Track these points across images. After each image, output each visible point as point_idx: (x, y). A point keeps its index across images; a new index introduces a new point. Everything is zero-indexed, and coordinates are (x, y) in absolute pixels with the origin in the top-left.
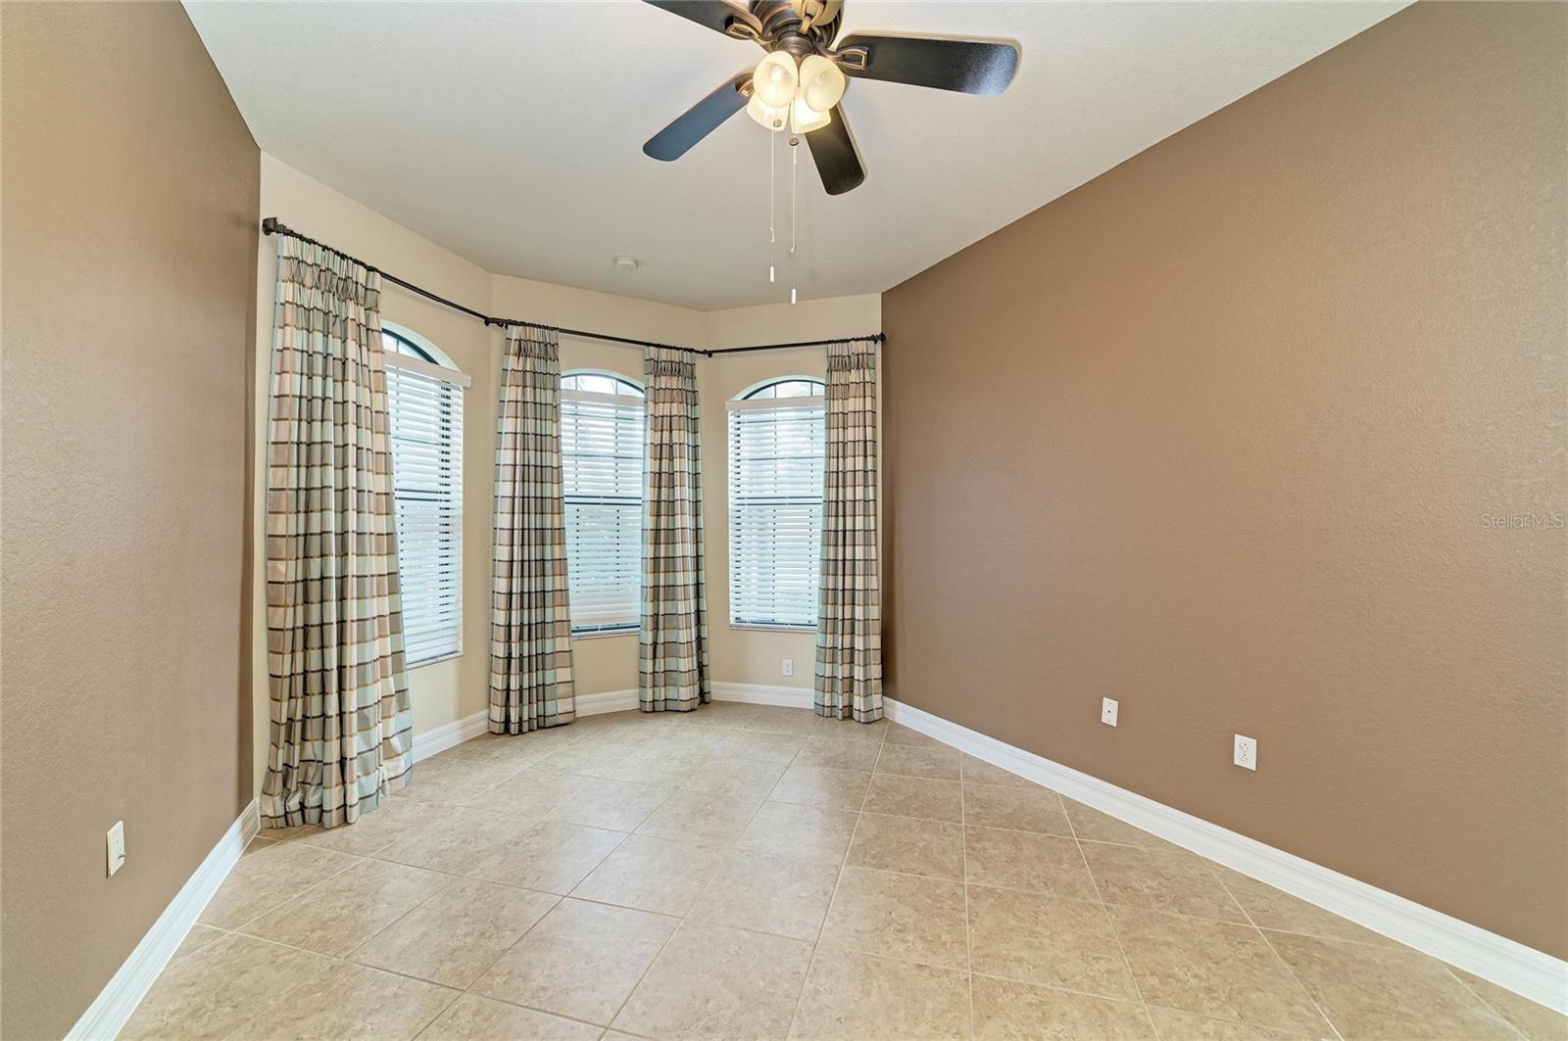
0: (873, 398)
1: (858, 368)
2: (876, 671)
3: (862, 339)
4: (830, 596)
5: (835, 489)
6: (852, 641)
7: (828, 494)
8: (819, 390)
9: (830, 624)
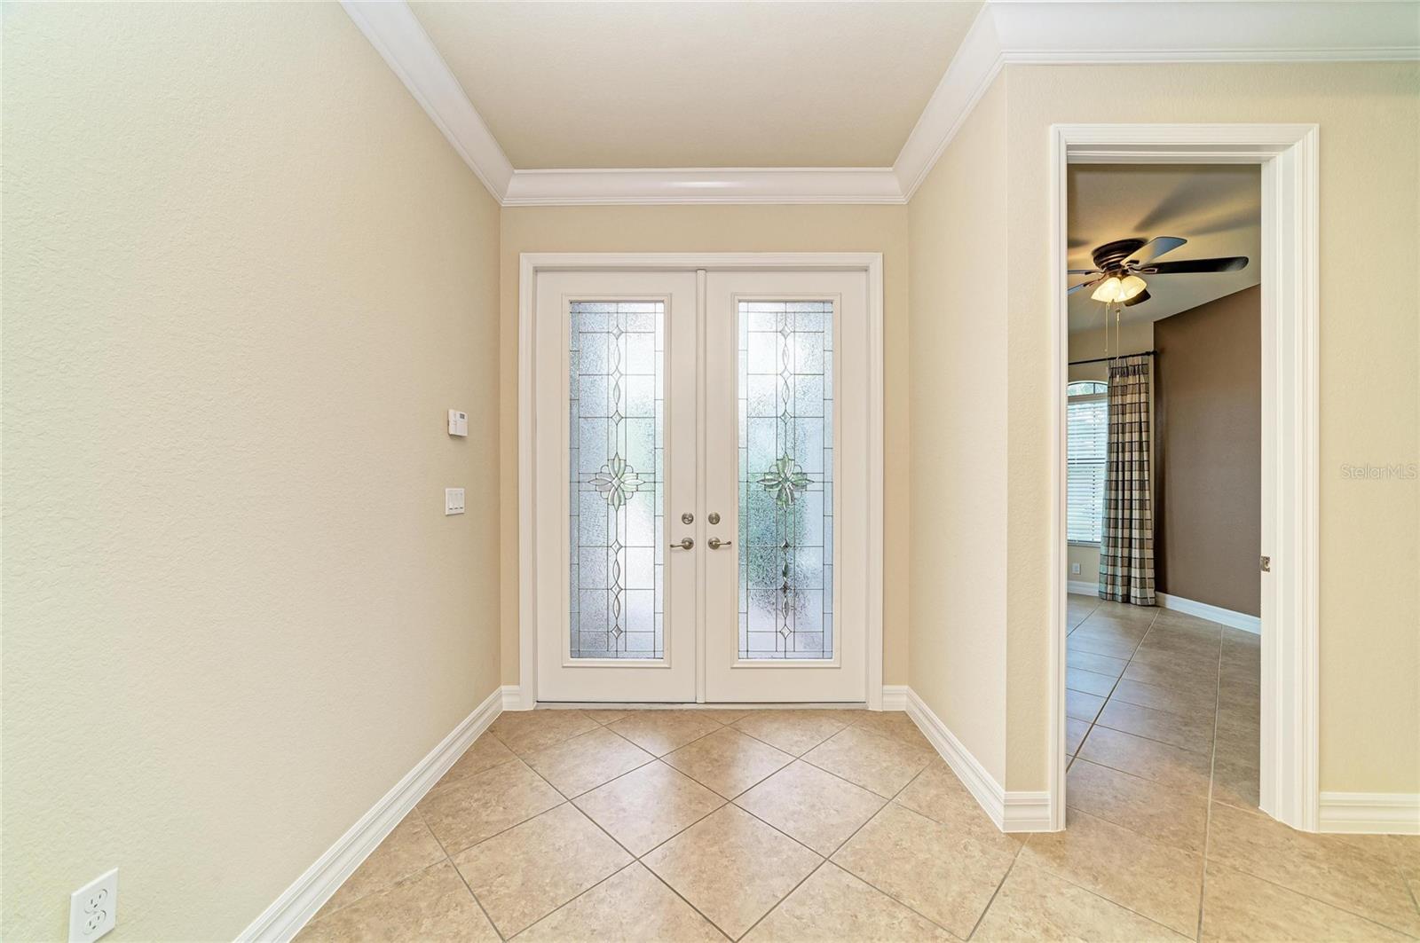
0: (1147, 393)
1: (1134, 374)
2: (1150, 573)
3: (1138, 355)
4: (1111, 523)
5: (1115, 454)
6: (1130, 552)
7: (1110, 457)
8: (1102, 389)
9: (1112, 541)
